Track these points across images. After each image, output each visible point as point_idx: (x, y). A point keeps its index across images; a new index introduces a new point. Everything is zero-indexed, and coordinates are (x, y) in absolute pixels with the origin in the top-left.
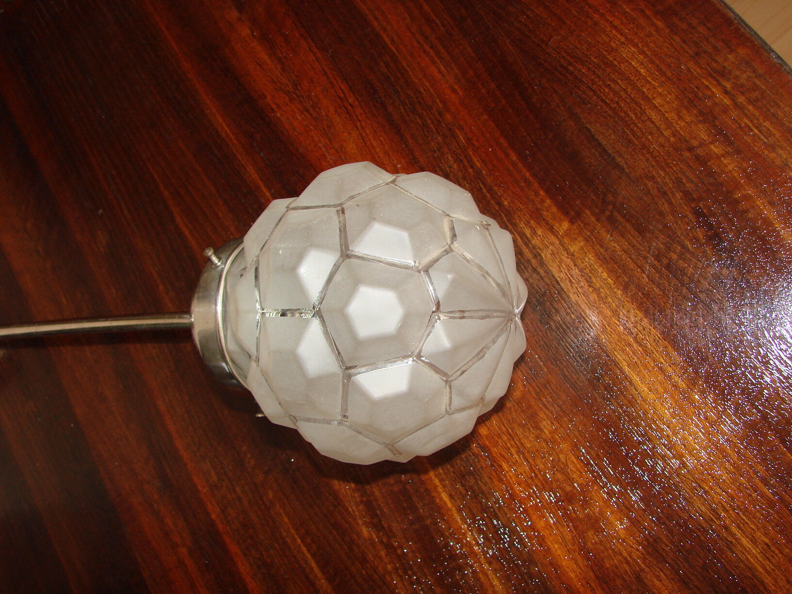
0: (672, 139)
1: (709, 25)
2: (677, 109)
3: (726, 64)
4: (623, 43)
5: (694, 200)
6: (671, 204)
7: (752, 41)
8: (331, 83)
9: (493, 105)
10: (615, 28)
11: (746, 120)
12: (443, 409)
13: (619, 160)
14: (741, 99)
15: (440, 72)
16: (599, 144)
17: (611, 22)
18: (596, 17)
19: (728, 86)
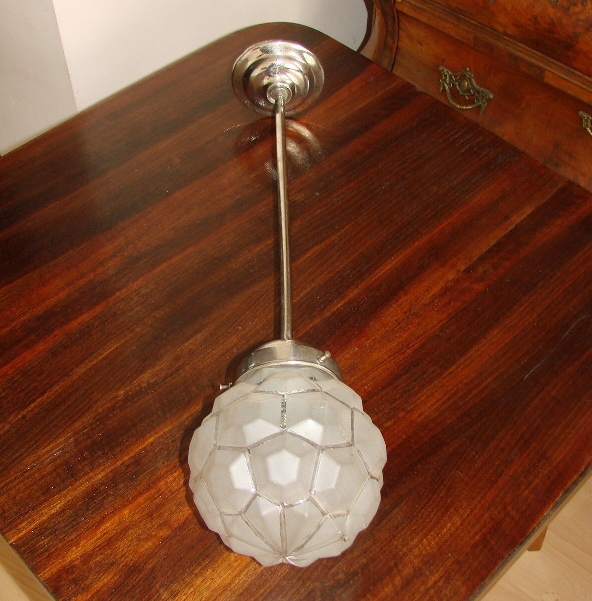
0: (401, 553)
1: (479, 567)
2: (421, 554)
3: (454, 581)
4: (462, 517)
5: (363, 570)
6: (359, 556)
7: (470, 594)
8: (419, 337)
9: (413, 441)
10: (472, 511)
11: (418, 596)
12: (224, 510)
13: (384, 522)
14: (432, 592)
15: (432, 405)
16: (393, 509)
17: (475, 508)
18: (478, 498)
19: (440, 584)
